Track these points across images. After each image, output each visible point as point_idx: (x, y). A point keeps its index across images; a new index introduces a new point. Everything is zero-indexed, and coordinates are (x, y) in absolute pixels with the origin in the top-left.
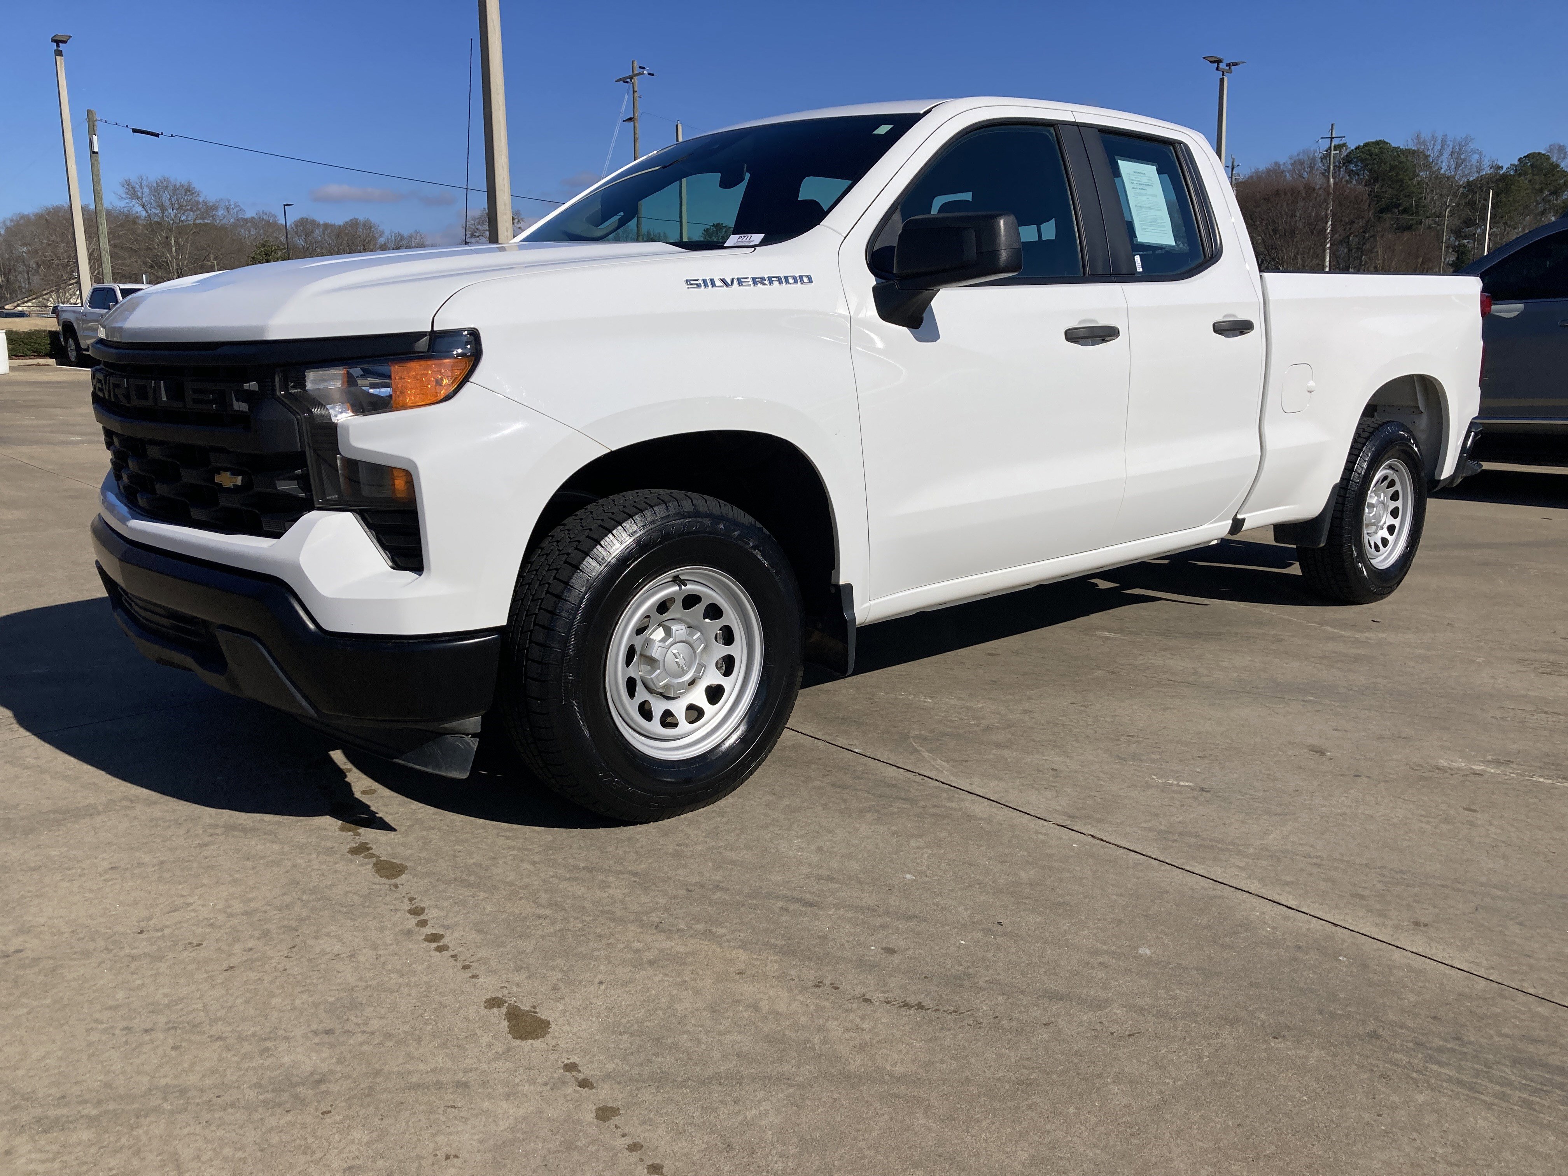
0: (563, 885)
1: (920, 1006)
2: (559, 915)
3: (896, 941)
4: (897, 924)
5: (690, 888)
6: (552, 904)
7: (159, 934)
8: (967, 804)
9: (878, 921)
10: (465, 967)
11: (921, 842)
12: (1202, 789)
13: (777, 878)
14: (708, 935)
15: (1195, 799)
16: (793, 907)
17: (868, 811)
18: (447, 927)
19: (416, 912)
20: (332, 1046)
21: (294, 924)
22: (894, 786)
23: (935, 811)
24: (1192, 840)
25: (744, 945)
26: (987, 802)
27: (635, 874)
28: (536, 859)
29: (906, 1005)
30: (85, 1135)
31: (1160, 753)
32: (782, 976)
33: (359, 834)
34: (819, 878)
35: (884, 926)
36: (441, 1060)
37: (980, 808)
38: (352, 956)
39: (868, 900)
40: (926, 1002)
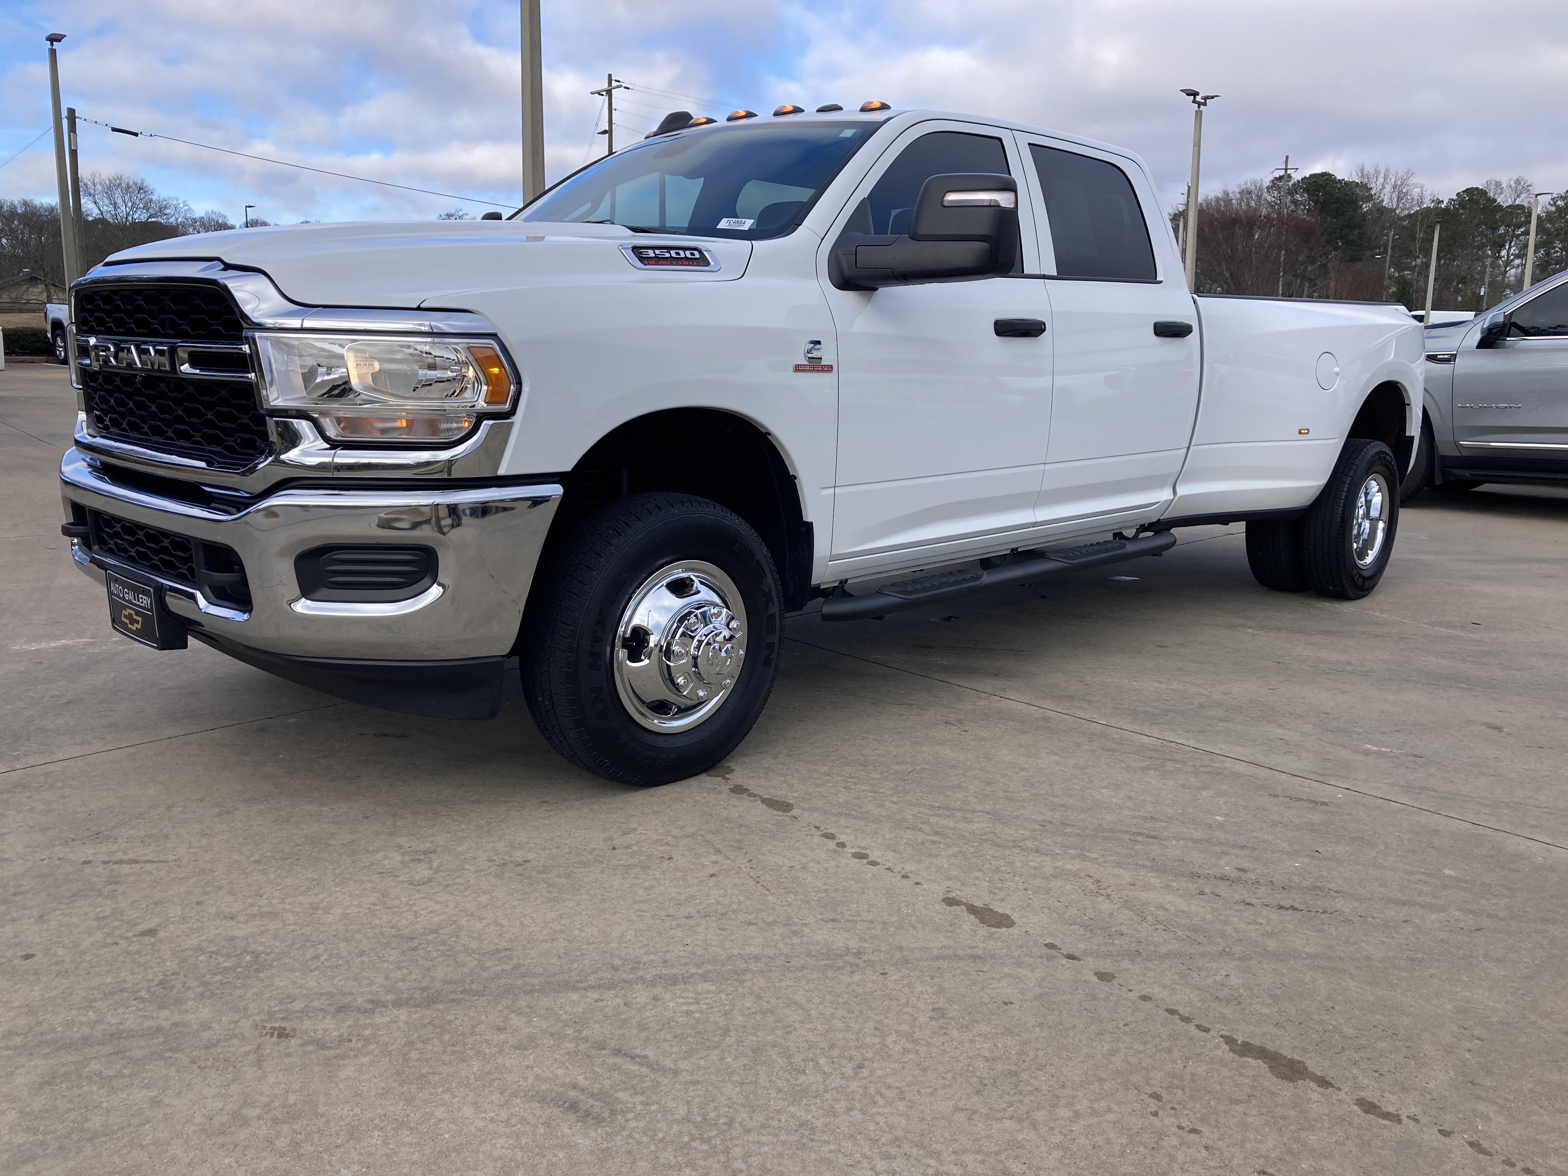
0: (933, 819)
1: (1293, 908)
2: (947, 841)
3: (1246, 864)
4: (1235, 851)
5: (1042, 824)
6: (937, 833)
7: (630, 850)
8: (1227, 765)
9: (1218, 849)
10: (905, 877)
11: (1210, 792)
12: (1414, 756)
13: (1109, 817)
14: (1084, 858)
15: (1415, 763)
16: (1139, 839)
17: (1149, 769)
18: (865, 848)
19: (830, 836)
20: (848, 931)
21: (736, 845)
22: (1156, 750)
23: (1205, 769)
24: (1434, 793)
25: (1119, 865)
26: (1245, 764)
27: (988, 813)
28: (894, 799)
29: (1282, 907)
30: (708, 986)
31: (1361, 727)
32: (1167, 887)
33: (728, 779)
34: (1145, 819)
35: (1225, 853)
36: (942, 940)
37: (1242, 768)
38: (804, 868)
39: (1199, 834)
40: (1297, 905)
